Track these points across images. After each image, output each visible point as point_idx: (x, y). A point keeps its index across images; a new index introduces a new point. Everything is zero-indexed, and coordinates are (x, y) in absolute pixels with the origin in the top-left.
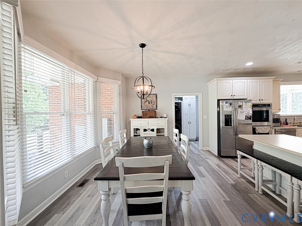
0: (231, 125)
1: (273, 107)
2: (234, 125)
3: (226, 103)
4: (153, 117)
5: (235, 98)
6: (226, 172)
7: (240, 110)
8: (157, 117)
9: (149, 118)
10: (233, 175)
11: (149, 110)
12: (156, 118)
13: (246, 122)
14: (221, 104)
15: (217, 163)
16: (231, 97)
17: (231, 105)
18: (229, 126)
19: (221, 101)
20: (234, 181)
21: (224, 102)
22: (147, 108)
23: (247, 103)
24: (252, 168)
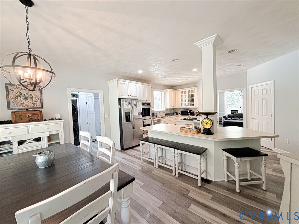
0: (130, 121)
1: (152, 105)
2: (132, 121)
3: (126, 102)
4: (38, 120)
5: (131, 98)
6: (132, 162)
7: (135, 108)
8: (44, 120)
9: (29, 121)
10: (138, 162)
11: (26, 110)
12: (42, 121)
13: (139, 117)
14: (122, 102)
15: (122, 156)
16: (128, 97)
17: (129, 104)
18: (128, 121)
19: (122, 100)
20: (140, 167)
21: (125, 101)
22: (21, 107)
23: (139, 102)
24: (148, 152)
